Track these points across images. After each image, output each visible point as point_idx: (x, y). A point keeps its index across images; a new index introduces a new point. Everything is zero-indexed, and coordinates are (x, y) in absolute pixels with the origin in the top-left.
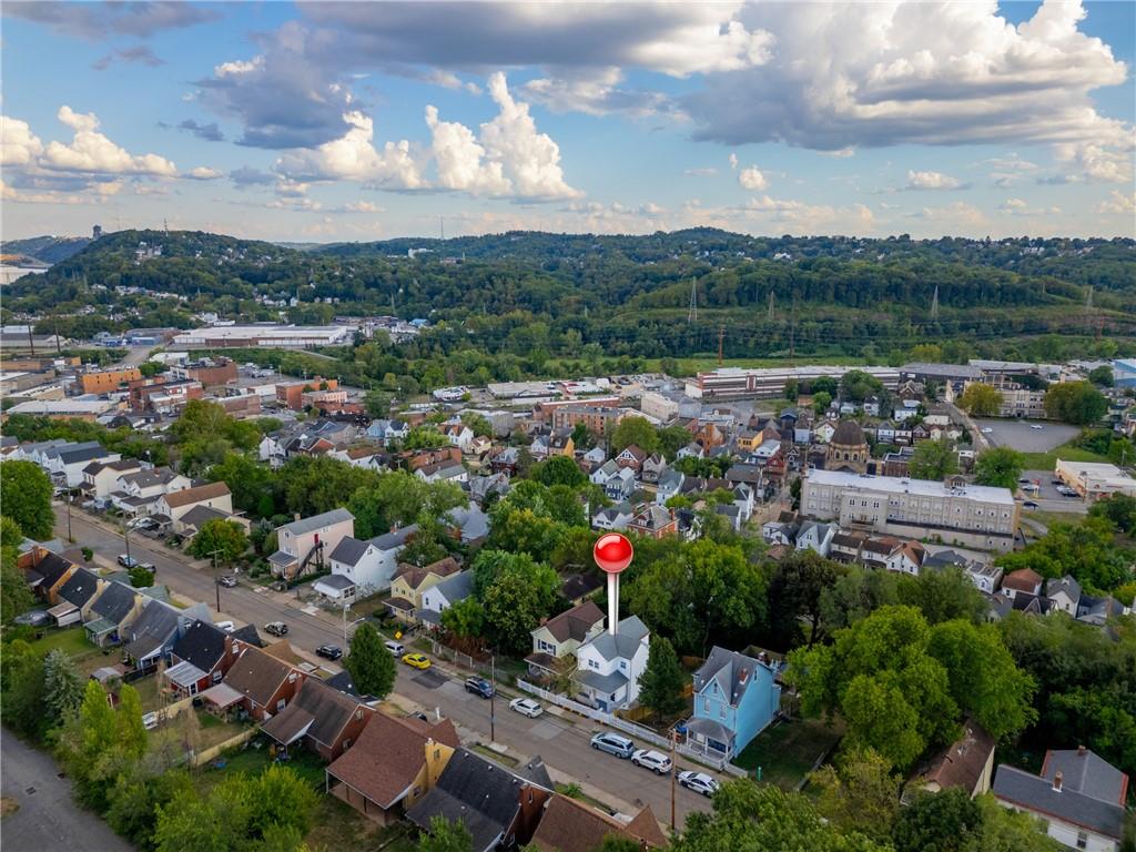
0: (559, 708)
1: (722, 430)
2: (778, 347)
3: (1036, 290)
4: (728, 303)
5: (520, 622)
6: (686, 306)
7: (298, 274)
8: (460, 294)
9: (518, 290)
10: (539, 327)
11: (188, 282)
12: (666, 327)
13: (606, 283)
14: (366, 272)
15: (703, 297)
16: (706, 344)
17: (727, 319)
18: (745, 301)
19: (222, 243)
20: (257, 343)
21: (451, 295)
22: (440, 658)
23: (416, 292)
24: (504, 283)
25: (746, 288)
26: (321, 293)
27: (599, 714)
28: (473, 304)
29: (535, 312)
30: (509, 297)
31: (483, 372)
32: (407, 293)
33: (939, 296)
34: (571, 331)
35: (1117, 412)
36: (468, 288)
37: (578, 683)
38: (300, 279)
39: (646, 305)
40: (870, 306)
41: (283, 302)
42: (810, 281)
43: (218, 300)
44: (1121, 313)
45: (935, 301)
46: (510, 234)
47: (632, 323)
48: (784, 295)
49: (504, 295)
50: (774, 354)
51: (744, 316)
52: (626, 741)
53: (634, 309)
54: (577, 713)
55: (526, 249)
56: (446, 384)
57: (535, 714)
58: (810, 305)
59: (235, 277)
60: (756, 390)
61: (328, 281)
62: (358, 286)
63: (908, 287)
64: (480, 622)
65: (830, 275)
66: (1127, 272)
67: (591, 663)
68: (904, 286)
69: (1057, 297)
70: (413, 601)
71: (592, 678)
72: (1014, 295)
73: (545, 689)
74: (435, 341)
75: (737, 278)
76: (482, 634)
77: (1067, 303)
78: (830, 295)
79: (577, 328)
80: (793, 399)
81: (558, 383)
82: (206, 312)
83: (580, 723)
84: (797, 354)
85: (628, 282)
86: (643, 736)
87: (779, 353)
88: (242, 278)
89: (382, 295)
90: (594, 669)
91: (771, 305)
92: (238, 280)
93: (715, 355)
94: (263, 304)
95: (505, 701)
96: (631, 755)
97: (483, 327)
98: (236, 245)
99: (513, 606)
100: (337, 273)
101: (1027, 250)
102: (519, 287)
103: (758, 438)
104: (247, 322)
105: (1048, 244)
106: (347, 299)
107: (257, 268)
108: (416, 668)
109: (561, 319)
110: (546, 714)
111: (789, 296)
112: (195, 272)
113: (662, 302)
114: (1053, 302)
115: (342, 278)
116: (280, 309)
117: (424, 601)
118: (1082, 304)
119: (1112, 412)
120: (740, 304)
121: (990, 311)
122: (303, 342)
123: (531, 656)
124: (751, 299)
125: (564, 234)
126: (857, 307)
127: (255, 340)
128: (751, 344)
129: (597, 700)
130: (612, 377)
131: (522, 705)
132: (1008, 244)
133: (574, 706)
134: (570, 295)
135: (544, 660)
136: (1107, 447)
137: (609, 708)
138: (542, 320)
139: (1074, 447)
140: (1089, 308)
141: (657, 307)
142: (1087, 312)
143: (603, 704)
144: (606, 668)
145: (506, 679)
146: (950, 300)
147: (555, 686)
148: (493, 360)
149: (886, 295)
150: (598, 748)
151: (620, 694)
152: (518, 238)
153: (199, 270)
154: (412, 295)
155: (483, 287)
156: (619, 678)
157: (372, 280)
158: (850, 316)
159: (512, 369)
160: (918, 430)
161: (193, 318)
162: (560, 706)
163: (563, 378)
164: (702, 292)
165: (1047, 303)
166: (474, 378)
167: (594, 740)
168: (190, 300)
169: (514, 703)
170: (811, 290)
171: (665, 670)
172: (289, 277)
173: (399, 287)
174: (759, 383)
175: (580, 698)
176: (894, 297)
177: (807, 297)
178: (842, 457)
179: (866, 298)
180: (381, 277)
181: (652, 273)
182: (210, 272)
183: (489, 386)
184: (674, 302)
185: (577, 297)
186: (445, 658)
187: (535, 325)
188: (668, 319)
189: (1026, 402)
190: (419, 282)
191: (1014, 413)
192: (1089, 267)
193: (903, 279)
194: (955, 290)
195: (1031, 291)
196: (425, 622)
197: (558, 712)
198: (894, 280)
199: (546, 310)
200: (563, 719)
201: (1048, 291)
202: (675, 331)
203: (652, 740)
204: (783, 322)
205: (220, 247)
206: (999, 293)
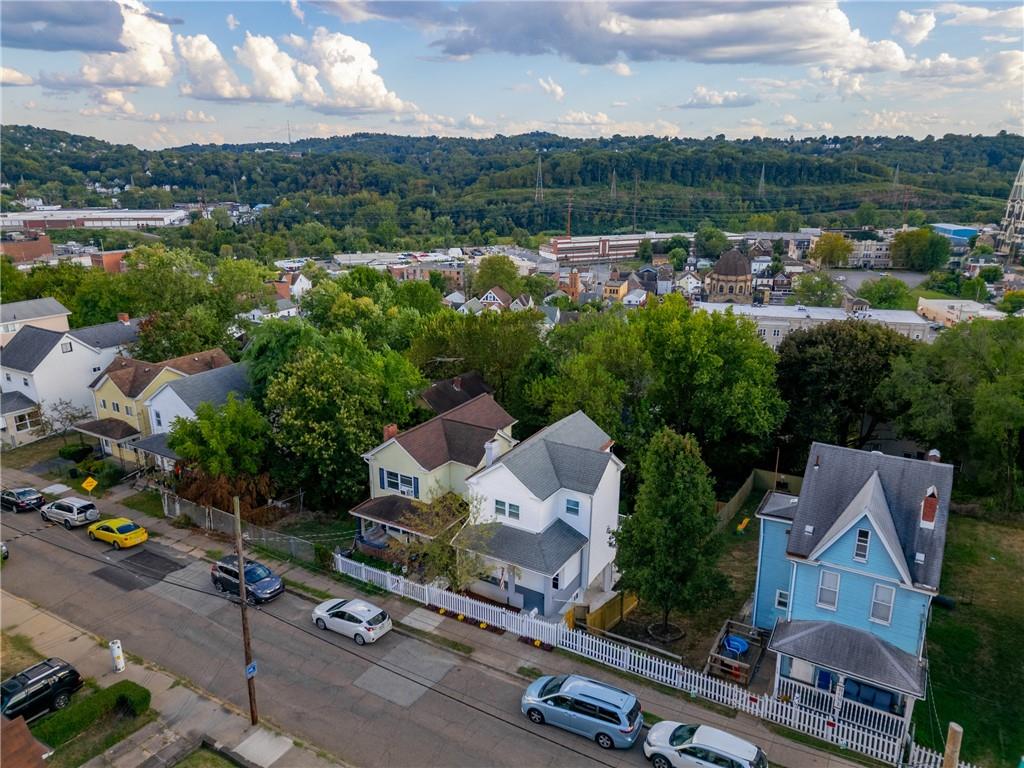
0: (432, 614)
1: (585, 284)
2: (621, 224)
3: (849, 169)
4: (572, 183)
5: (341, 440)
6: (533, 186)
7: (132, 162)
8: (304, 180)
9: (364, 175)
10: (387, 205)
11: (10, 169)
12: (514, 205)
13: (452, 172)
14: (206, 159)
15: (548, 177)
16: (552, 221)
17: (573, 197)
18: (588, 180)
19: (55, 137)
20: (83, 225)
21: (295, 181)
22: (178, 525)
23: (259, 179)
24: (350, 168)
25: (590, 167)
26: (158, 180)
27: (527, 624)
28: (319, 189)
29: (383, 194)
30: (355, 181)
31: (328, 243)
32: (251, 181)
33: (766, 176)
34: (419, 210)
35: (956, 259)
36: (313, 174)
37: (472, 554)
38: (135, 167)
39: (493, 186)
40: (704, 185)
41: (117, 190)
42: (648, 161)
43: (44, 186)
44: (922, 189)
45: (762, 179)
46: (355, 136)
47: (481, 201)
48: (625, 175)
49: (350, 179)
50: (618, 231)
51: (587, 195)
52: (621, 701)
53: (482, 189)
54: (477, 623)
55: (372, 147)
56: (288, 256)
57: (373, 635)
58: (648, 184)
59: (63, 165)
60: (609, 255)
61: (165, 168)
62: (198, 172)
63: (739, 166)
64: (257, 446)
65: (668, 155)
66: (915, 161)
67: (500, 506)
68: (734, 165)
69: (868, 176)
70: (134, 422)
71: (505, 541)
72: (830, 174)
73: (398, 572)
74: (278, 221)
75: (580, 159)
76: (262, 471)
77: (877, 181)
78: (668, 175)
79: (426, 207)
80: (648, 259)
81: (410, 255)
82: (29, 197)
83: (484, 647)
84: (640, 230)
85: (474, 171)
86: (648, 673)
87: (623, 229)
88: (73, 167)
89: (223, 183)
90: (506, 520)
91: (613, 186)
92: (66, 168)
93: (564, 232)
94: (94, 192)
95: (305, 606)
96: (641, 738)
97: (329, 206)
98: (69, 140)
99: (327, 413)
100: (175, 162)
101: (825, 147)
102: (364, 172)
103: (624, 288)
104: (75, 206)
105: (843, 141)
106: (186, 187)
107: (88, 159)
108: (114, 546)
109: (409, 200)
110: (401, 631)
111: (630, 176)
112: (18, 158)
113: (509, 183)
114: (863, 180)
115: (181, 166)
116: (114, 197)
117: (153, 420)
118: (888, 181)
119: (952, 259)
120: (584, 184)
121: (810, 189)
122: (135, 223)
123: (366, 505)
124: (594, 179)
125: (409, 136)
126: (691, 186)
127: (81, 221)
128: (597, 220)
129: (519, 589)
130: (464, 249)
131: (342, 615)
132: (809, 142)
133: (466, 607)
134: (418, 178)
135: (392, 509)
136: (958, 287)
137: (548, 606)
138: (390, 199)
139: (927, 289)
140: (896, 185)
141: (504, 188)
142: (893, 189)
143: (533, 600)
144: (536, 515)
145: (311, 558)
146: (775, 179)
147: (419, 565)
148: (340, 234)
149: (717, 175)
150: (542, 722)
151: (568, 572)
152: (364, 140)
153: (22, 157)
154: (255, 182)
155: (328, 173)
156: (566, 537)
157: (213, 167)
158: (687, 194)
159: (359, 242)
160: (779, 278)
161: (13, 203)
162: (435, 609)
163: (414, 250)
164: (548, 172)
165: (858, 180)
166: (317, 250)
167: (532, 698)
168: (13, 187)
169: (321, 611)
170: (650, 169)
171: (690, 509)
172: (123, 166)
173: (242, 174)
174: (611, 247)
175: (480, 587)
176: (725, 176)
177: (646, 177)
178: (726, 290)
179: (700, 177)
180: (221, 165)
181: (495, 162)
182: (34, 159)
183: (335, 257)
184: (521, 182)
185: (424, 181)
186: (187, 523)
187: (382, 203)
188: (515, 198)
189: (873, 252)
190: (262, 169)
191: (861, 263)
192: (883, 157)
193: (733, 159)
194: (780, 170)
195: (845, 169)
196: (159, 459)
197: (429, 623)
198: (725, 160)
199: (394, 192)
200: (445, 641)
201: (859, 170)
202: (523, 208)
203: (678, 683)
204: (626, 199)
205: (52, 141)
206: (818, 172)
